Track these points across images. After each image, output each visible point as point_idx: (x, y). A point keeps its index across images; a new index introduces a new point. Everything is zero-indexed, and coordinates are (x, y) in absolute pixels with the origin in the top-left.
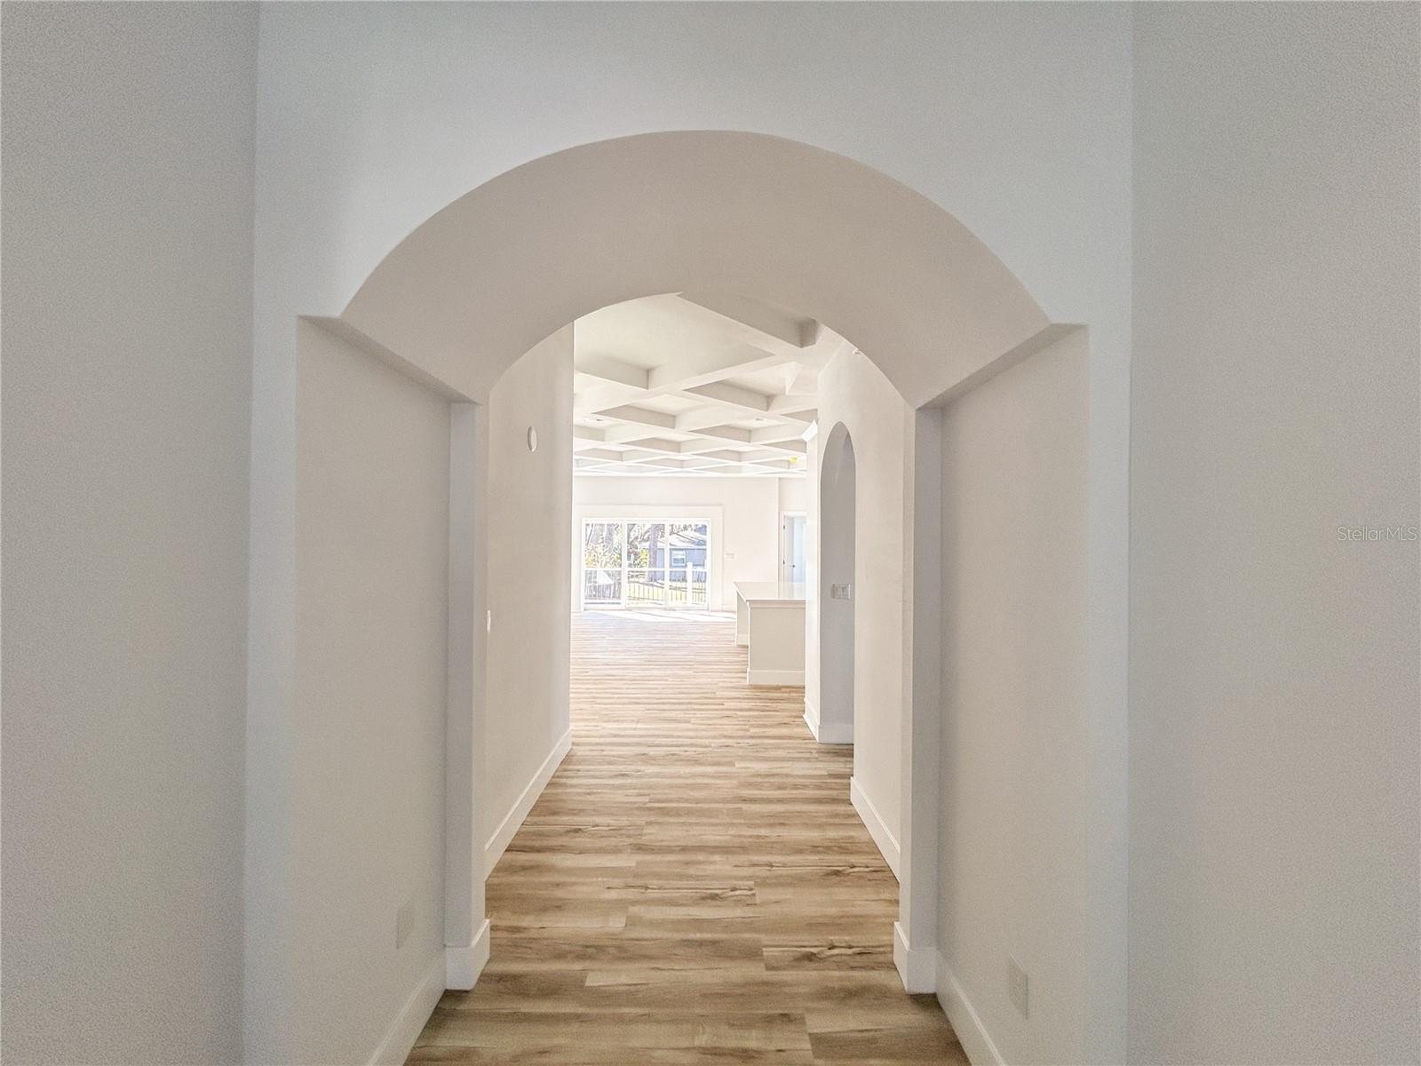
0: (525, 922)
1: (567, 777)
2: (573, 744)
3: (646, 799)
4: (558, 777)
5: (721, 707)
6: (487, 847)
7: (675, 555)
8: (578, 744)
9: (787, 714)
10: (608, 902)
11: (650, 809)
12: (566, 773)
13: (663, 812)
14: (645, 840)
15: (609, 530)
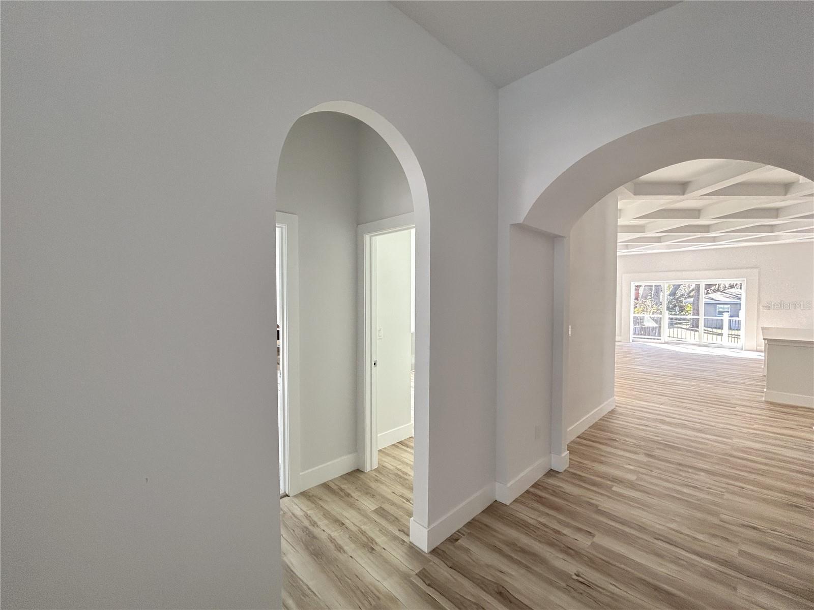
0: (586, 462)
1: (611, 419)
2: (616, 406)
3: (660, 439)
4: (606, 418)
5: (734, 409)
6: (568, 430)
7: (719, 308)
8: (619, 407)
9: (796, 423)
10: (627, 469)
11: (660, 443)
12: (611, 417)
13: (669, 446)
14: (654, 454)
15: (656, 289)
